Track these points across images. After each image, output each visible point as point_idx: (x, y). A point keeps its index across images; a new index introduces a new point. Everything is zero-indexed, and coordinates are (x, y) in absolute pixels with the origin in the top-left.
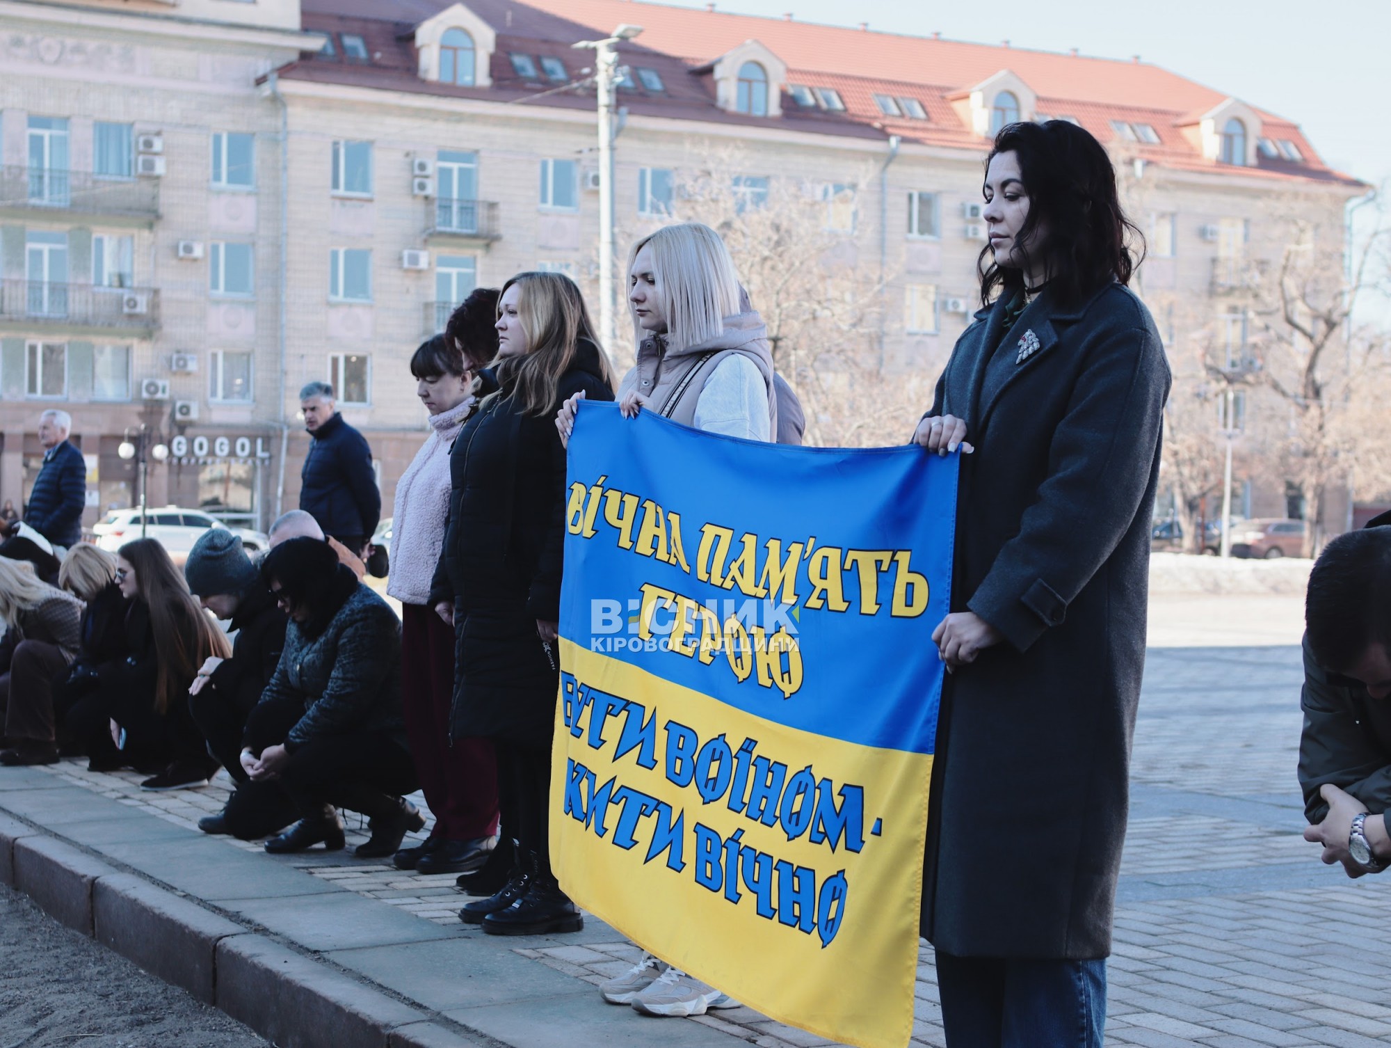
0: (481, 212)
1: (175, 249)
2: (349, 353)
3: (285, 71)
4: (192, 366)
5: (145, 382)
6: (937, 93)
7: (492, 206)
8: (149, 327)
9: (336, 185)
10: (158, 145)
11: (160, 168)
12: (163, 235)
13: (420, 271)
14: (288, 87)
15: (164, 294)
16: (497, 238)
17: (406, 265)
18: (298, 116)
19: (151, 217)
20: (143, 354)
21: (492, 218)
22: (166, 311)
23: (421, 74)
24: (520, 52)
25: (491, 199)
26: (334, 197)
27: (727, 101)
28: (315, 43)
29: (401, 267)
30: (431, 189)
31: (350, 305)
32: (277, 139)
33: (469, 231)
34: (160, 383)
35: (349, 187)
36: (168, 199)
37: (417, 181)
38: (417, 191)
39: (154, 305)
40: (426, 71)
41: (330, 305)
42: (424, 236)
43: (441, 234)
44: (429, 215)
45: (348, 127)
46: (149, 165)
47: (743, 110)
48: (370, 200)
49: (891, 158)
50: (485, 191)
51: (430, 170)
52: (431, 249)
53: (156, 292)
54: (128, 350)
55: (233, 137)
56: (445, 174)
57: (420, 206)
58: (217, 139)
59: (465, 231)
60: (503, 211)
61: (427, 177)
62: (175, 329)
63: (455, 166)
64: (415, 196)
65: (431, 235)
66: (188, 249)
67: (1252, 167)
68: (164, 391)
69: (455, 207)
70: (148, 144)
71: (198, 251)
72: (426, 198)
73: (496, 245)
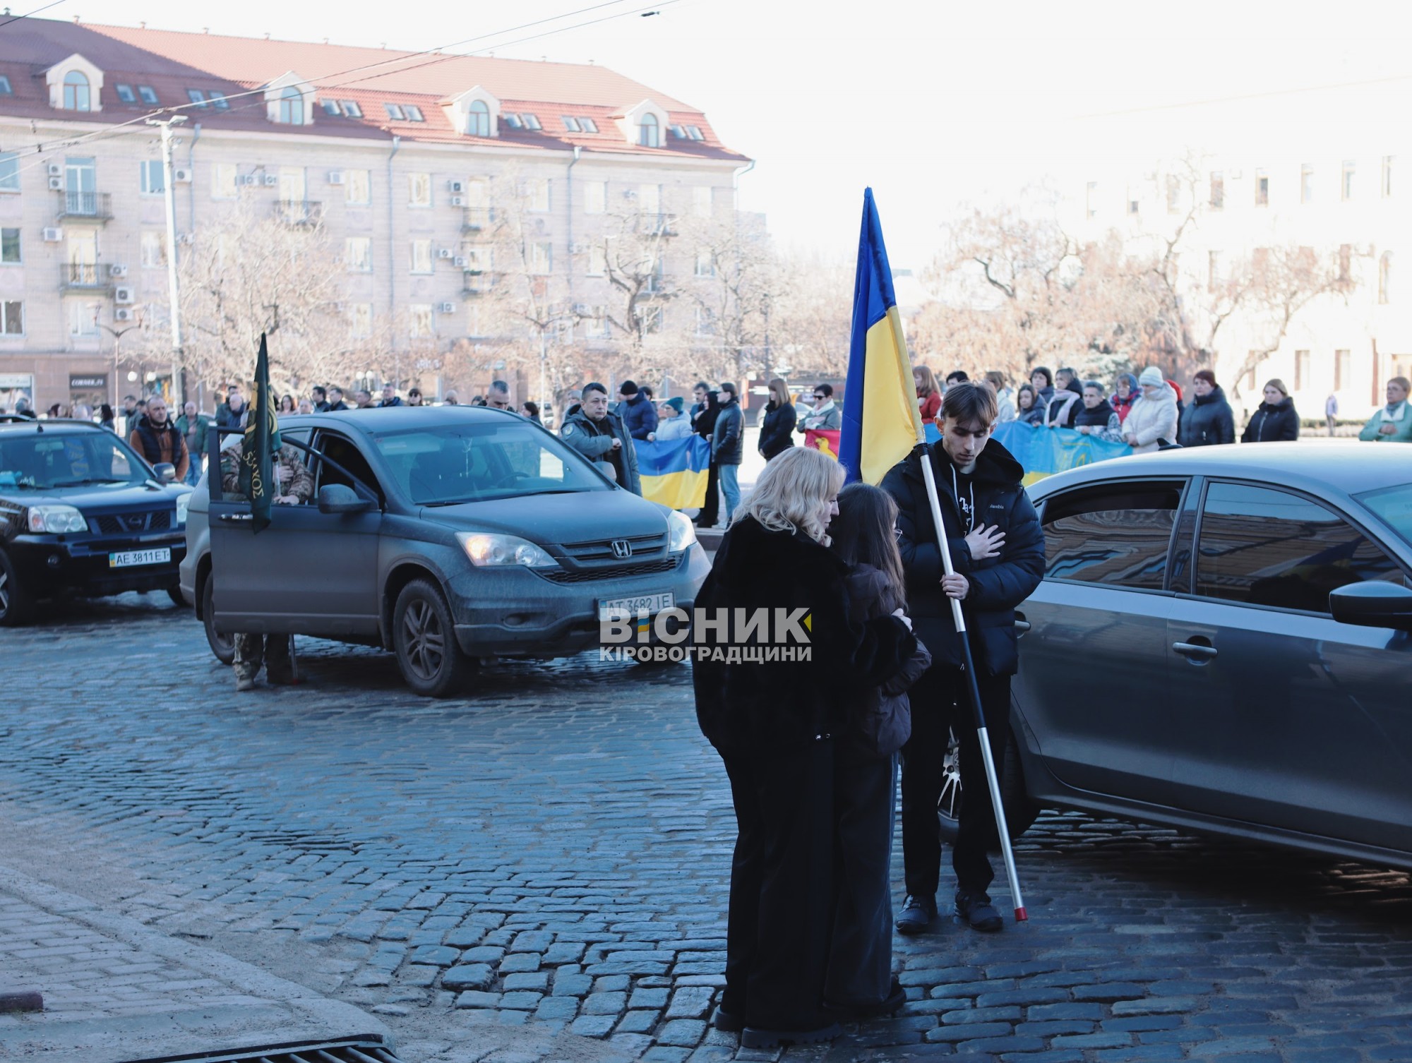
0: (99, 200)
2: (8, 300)
6: (432, 101)
7: (106, 196)
13: (57, 242)
16: (111, 218)
17: (46, 237)
21: (106, 204)
23: (51, 104)
24: (123, 83)
25: (105, 191)
27: (273, 116)
29: (43, 239)
30: (61, 186)
31: (8, 267)
33: (91, 213)
35: (2, 185)
37: (51, 180)
38: (51, 187)
40: (55, 102)
42: (58, 218)
43: (71, 216)
44: (62, 203)
45: (1, 143)
47: (286, 120)
48: (19, 194)
49: (394, 152)
50: (101, 185)
51: (60, 172)
52: (64, 226)
56: (71, 175)
57: (55, 197)
59: (87, 213)
60: (114, 200)
61: (58, 177)
63: (79, 168)
64: (51, 190)
65: (64, 217)
67: (662, 148)
69: (80, 198)
72: (59, 191)
73: (110, 223)
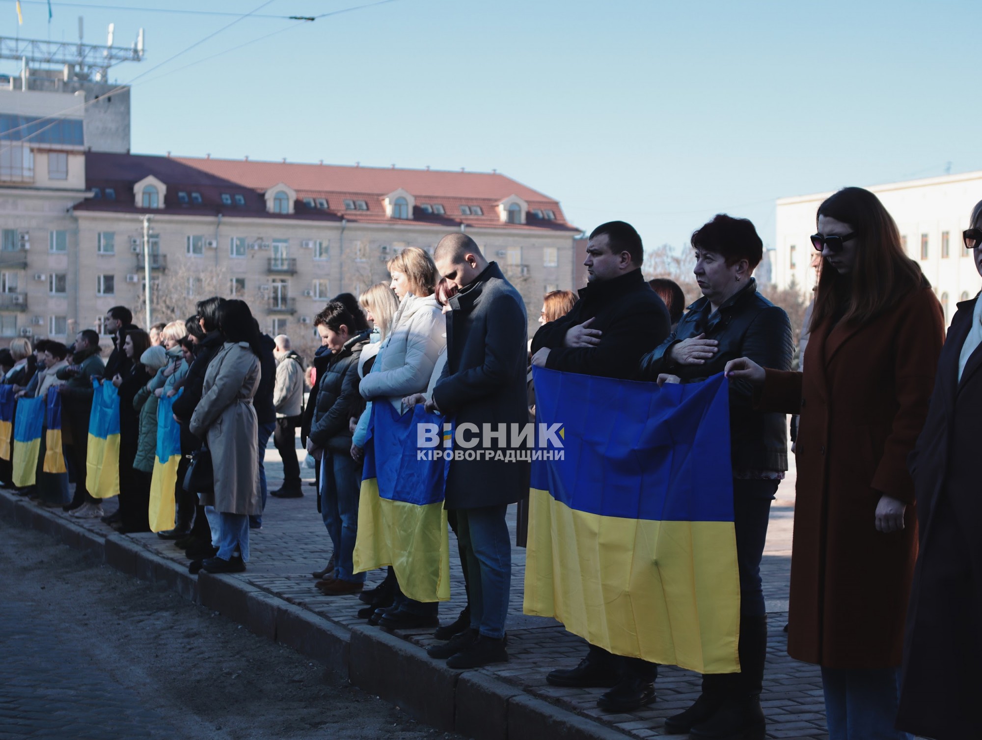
0: (162, 259)
1: (34, 277)
3: (77, 207)
4: (41, 322)
5: (22, 329)
6: (373, 197)
7: (165, 256)
8: (23, 307)
9: (99, 249)
10: (26, 237)
11: (27, 246)
12: (30, 272)
13: (134, 283)
14: (78, 213)
15: (29, 295)
16: (167, 269)
17: (128, 280)
18: (83, 225)
19: (25, 266)
20: (22, 319)
21: (164, 261)
22: (30, 301)
23: (136, 205)
24: (181, 191)
25: (165, 253)
26: (98, 255)
27: (270, 209)
28: (90, 195)
29: (126, 281)
30: (139, 250)
31: (106, 297)
32: (76, 232)
33: (156, 266)
34: (28, 329)
35: (106, 250)
36: (30, 259)
37: (133, 247)
38: (132, 251)
39: (26, 299)
40: (138, 203)
41: (96, 297)
42: (137, 269)
44: (138, 260)
45: (103, 227)
46: (23, 246)
47: (277, 212)
48: (114, 256)
49: (343, 229)
50: (162, 250)
51: (138, 243)
52: (139, 273)
53: (26, 295)
54: (16, 317)
55: (58, 233)
57: (134, 257)
58: (52, 234)
59: (154, 266)
60: (169, 258)
61: (137, 245)
62: (34, 308)
64: (132, 253)
65: (139, 268)
66: (39, 277)
67: (524, 225)
68: (29, 332)
69: (150, 258)
70: (23, 237)
71: (43, 278)
72: (137, 254)
73: (166, 272)
